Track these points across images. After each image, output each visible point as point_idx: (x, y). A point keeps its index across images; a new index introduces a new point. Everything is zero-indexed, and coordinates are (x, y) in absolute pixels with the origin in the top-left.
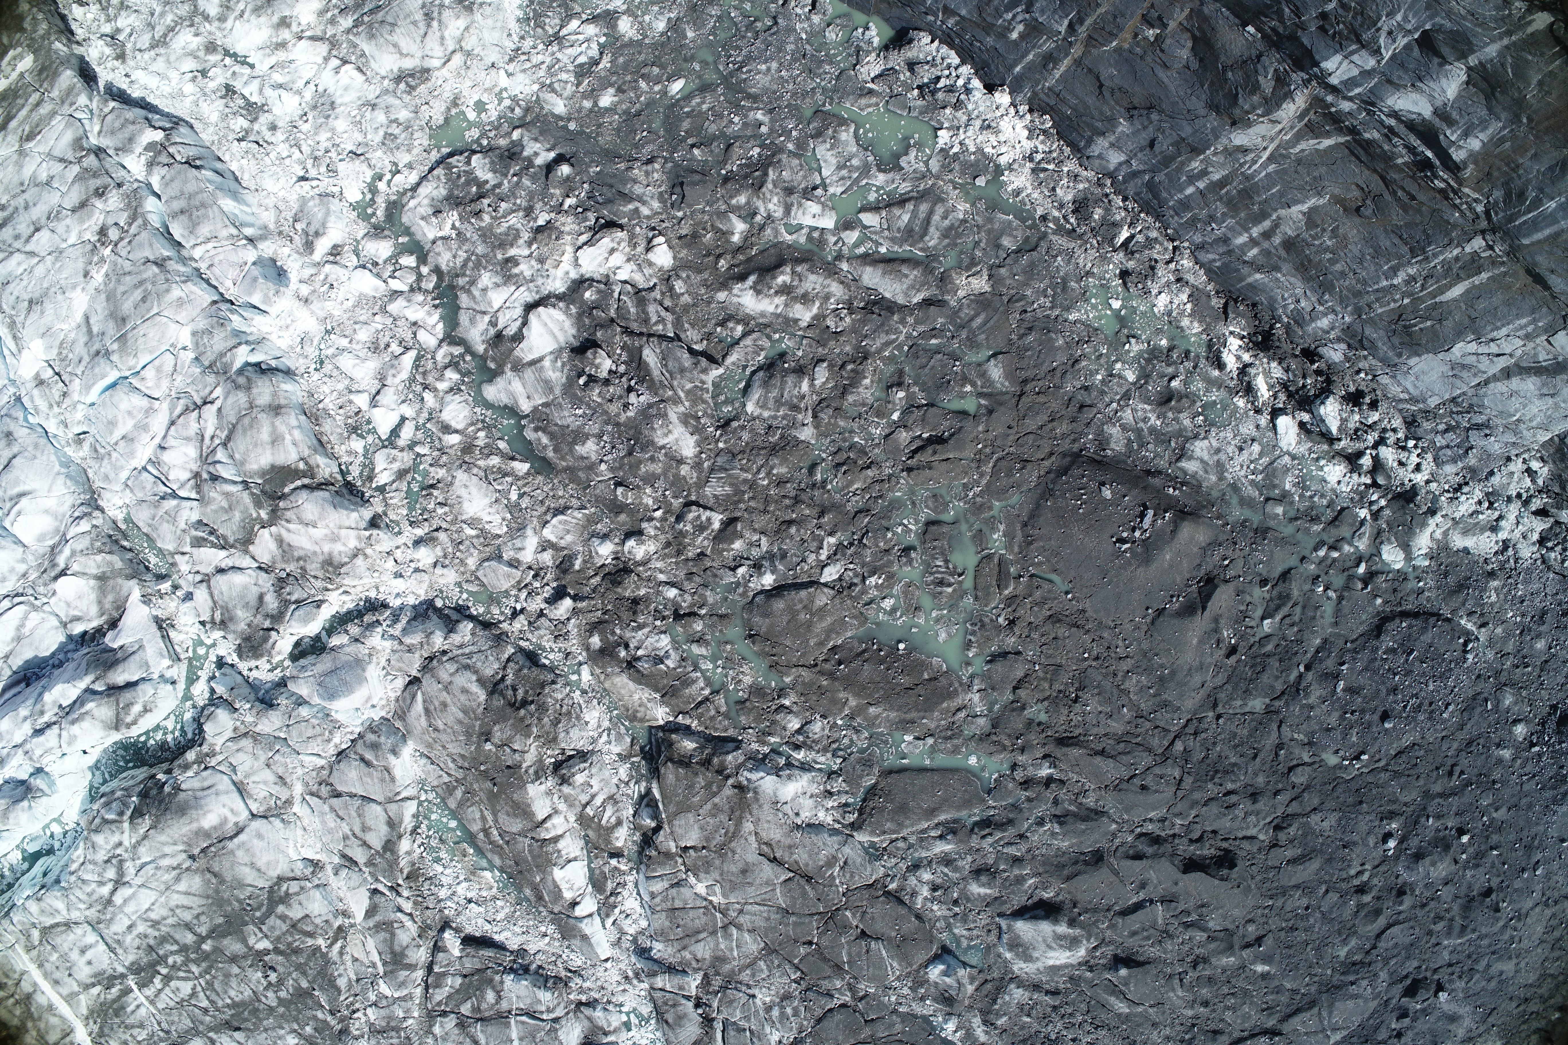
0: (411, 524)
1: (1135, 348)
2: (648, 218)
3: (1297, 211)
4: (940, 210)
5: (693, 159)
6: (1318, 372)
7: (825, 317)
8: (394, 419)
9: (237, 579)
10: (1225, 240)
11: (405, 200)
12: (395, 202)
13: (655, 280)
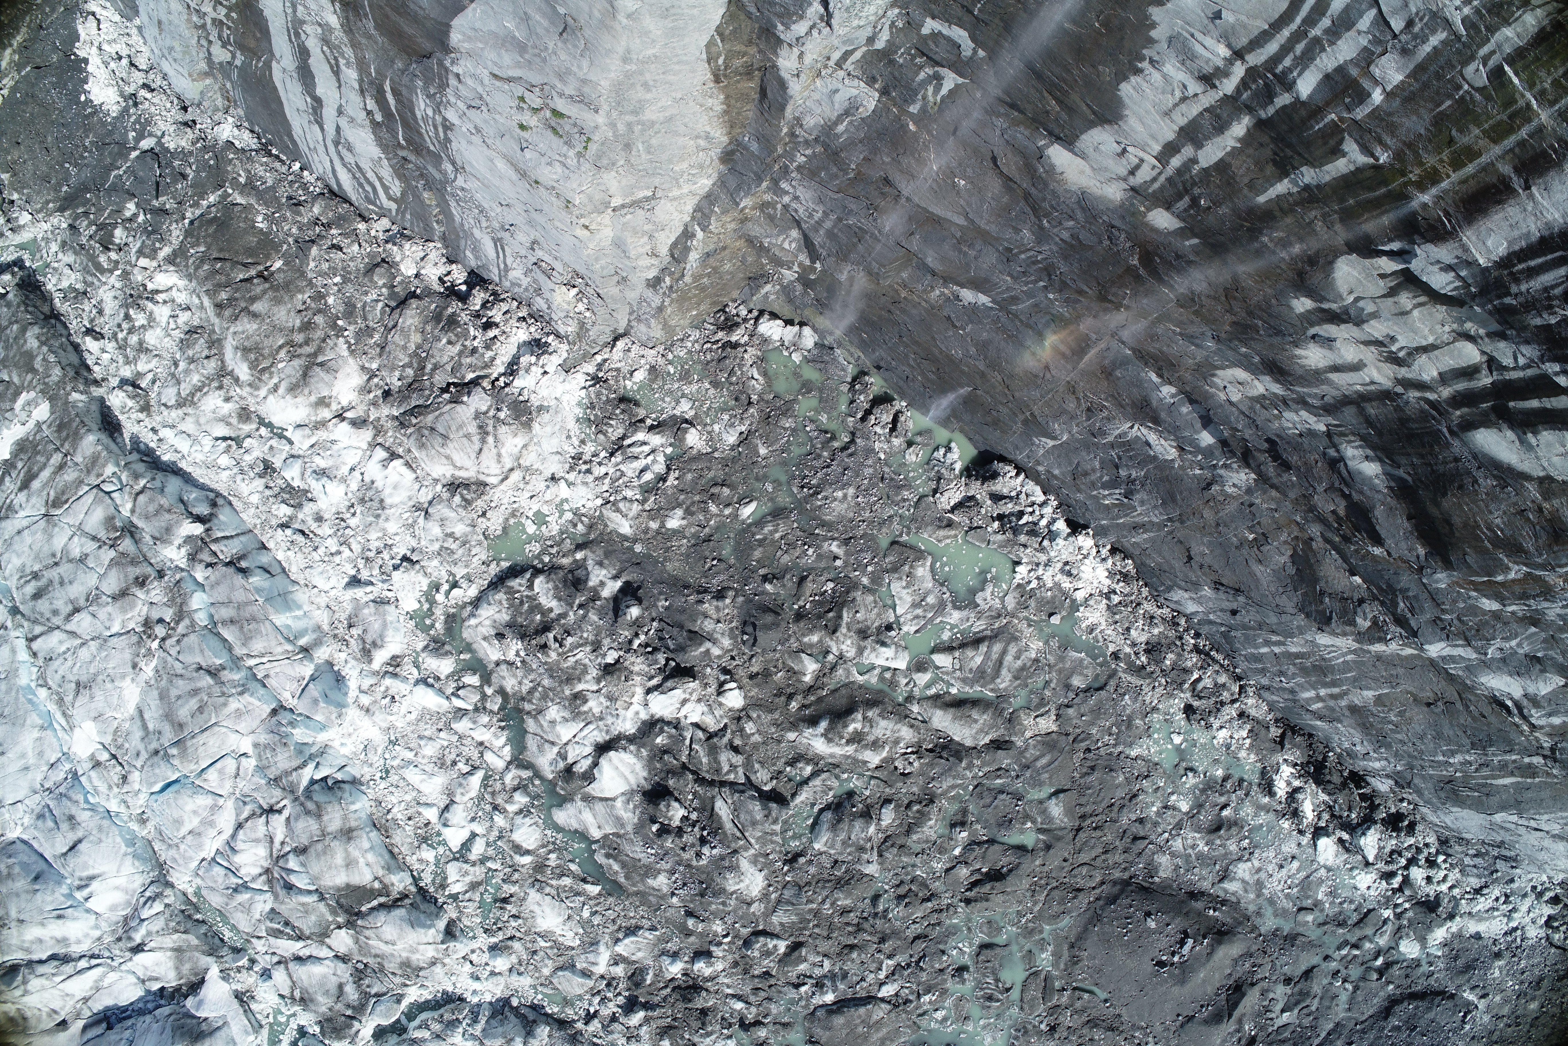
0: (486, 931)
1: (1191, 780)
2: (719, 657)
3: (1369, 694)
4: (1013, 649)
5: (764, 593)
6: (1363, 797)
7: (893, 760)
8: (465, 835)
9: (317, 970)
10: (1292, 691)
11: (465, 614)
12: (454, 615)
13: (726, 721)
